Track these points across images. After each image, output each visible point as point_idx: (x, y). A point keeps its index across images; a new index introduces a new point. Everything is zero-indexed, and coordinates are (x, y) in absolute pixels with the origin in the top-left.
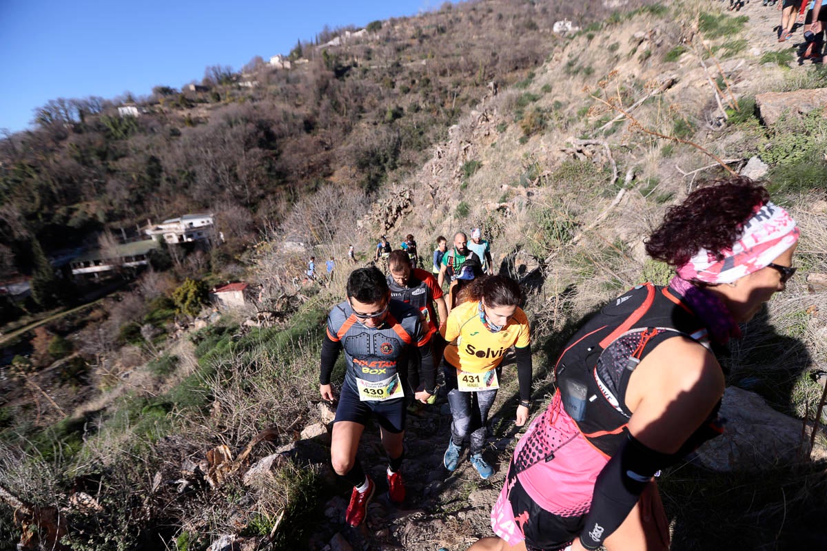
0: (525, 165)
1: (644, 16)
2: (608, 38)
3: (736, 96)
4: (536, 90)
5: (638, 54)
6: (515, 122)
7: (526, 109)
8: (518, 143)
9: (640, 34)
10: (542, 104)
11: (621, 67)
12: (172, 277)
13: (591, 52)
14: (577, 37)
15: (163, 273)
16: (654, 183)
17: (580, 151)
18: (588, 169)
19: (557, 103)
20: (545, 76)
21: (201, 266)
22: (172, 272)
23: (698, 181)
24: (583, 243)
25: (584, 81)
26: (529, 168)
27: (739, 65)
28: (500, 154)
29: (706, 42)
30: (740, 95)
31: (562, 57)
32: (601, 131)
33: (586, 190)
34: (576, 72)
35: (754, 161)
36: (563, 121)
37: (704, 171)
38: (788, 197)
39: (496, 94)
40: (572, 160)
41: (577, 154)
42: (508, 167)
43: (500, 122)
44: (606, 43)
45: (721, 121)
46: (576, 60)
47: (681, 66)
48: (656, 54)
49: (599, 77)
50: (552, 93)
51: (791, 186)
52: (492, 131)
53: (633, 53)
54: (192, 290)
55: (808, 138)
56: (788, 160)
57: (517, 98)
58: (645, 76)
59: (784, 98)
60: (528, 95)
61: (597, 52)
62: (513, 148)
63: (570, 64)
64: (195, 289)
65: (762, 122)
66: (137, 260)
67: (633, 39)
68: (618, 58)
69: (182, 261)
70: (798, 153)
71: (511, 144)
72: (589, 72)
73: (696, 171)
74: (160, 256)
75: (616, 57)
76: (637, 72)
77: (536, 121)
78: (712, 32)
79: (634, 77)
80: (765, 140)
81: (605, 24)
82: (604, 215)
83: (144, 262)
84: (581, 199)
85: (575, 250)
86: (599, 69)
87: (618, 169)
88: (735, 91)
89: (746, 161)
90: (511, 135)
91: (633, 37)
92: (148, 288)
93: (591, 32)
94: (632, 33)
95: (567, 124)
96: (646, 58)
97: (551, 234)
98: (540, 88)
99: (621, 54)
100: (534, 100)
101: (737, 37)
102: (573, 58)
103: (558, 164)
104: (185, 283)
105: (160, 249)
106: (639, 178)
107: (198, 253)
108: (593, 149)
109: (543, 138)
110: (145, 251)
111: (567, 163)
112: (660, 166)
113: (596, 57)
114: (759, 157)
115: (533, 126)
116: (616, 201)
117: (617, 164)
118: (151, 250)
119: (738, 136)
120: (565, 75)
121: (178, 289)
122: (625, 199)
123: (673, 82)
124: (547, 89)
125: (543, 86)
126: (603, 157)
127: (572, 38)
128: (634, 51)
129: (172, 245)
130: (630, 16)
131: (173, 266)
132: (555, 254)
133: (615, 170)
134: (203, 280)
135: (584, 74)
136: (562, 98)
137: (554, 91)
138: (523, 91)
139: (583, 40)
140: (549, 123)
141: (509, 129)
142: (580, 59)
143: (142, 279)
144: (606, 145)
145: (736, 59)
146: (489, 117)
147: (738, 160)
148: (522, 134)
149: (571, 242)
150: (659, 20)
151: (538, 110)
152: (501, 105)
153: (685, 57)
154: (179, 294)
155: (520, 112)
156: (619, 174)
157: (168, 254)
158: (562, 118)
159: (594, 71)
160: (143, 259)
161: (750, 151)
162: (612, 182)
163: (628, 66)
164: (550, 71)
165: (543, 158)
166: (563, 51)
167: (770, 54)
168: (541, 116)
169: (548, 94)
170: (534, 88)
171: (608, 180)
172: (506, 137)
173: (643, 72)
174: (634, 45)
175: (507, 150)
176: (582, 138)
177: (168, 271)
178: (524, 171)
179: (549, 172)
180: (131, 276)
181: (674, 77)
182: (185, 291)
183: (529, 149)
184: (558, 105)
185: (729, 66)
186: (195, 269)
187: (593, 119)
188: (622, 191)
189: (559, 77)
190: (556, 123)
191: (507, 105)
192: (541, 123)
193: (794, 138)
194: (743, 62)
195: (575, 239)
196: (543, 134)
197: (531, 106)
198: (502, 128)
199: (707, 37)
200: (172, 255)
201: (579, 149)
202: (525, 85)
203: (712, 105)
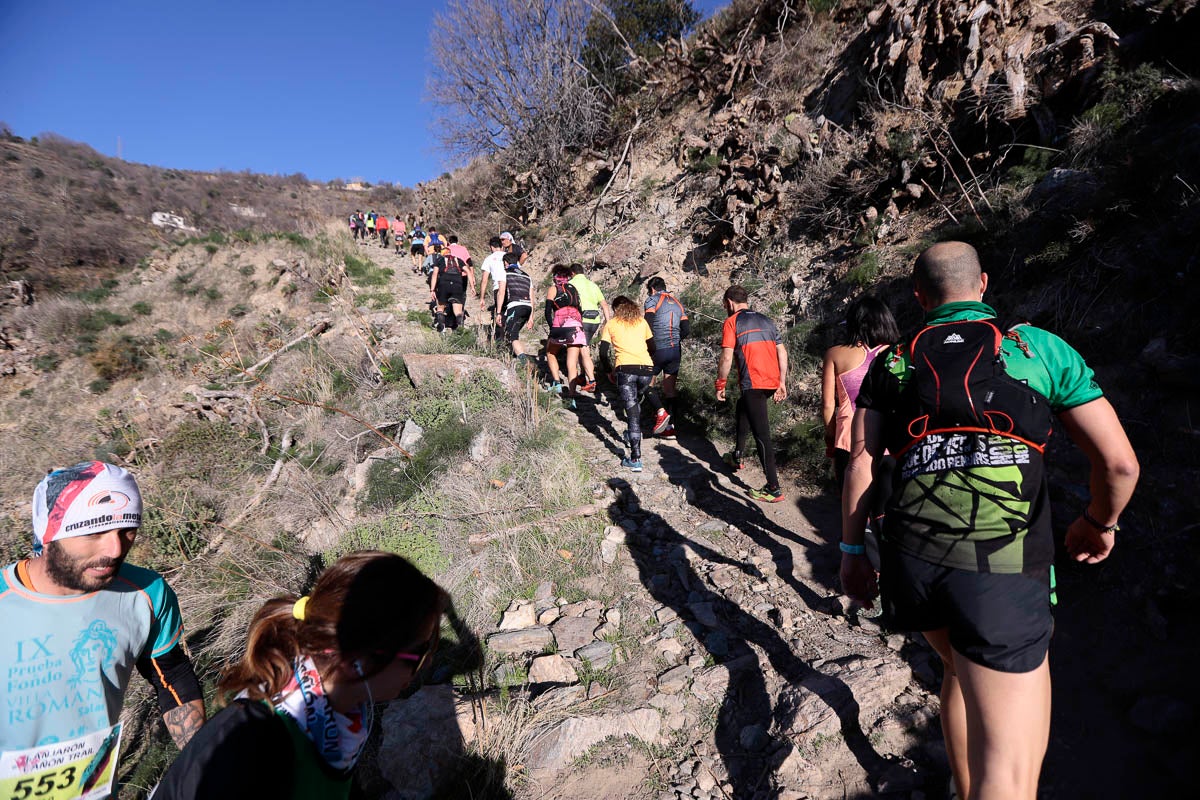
0: (105, 429)
1: (283, 242)
2: (237, 256)
3: (387, 353)
4: (120, 309)
5: (280, 285)
6: (79, 354)
7: (102, 335)
8: (87, 390)
9: (280, 263)
10: (135, 331)
11: (258, 298)
13: (215, 269)
14: (190, 245)
16: (319, 449)
17: (207, 408)
18: (224, 433)
19: (163, 332)
20: (136, 288)
23: (364, 446)
24: (227, 548)
25: (207, 306)
26: (115, 434)
27: (389, 319)
28: (45, 410)
29: (355, 288)
30: (392, 351)
31: (167, 267)
32: (241, 379)
33: (224, 466)
34: (193, 293)
35: (409, 423)
36: (177, 360)
37: (367, 436)
38: (442, 460)
39: (30, 302)
40: (196, 421)
41: (203, 411)
42: (67, 431)
43: (43, 352)
44: (235, 263)
45: (378, 377)
46: (192, 275)
47: (334, 309)
48: (304, 289)
49: (230, 306)
50: (153, 316)
51: (441, 449)
52: (22, 367)
53: (275, 283)
55: (447, 402)
56: (436, 423)
57: (80, 317)
58: (292, 314)
59: (425, 360)
60: (105, 313)
61: (223, 271)
62: (76, 399)
63: (182, 280)
65: (412, 383)
67: (272, 266)
68: (255, 286)
70: (443, 416)
71: (72, 393)
72: (214, 296)
73: (358, 436)
75: (252, 283)
76: (283, 308)
77: (123, 356)
78: (361, 279)
79: (279, 312)
80: (414, 403)
81: (231, 239)
82: (256, 500)
84: (217, 478)
85: (216, 561)
86: (229, 294)
87: (269, 433)
88: (387, 346)
89: (403, 423)
90: (69, 376)
91: (272, 264)
93: (214, 245)
94: (271, 259)
95: (183, 366)
96: (292, 292)
97: (167, 543)
98: (128, 306)
99: (259, 280)
100: (119, 322)
101: (383, 290)
102: (186, 272)
103: (172, 426)
106: (300, 444)
108: (229, 404)
109: (140, 384)
111: (188, 426)
112: (323, 428)
113: (223, 277)
114: (413, 420)
115: (119, 364)
116: (272, 478)
117: (268, 425)
119: (393, 397)
120: (174, 294)
122: (285, 473)
123: (326, 327)
124: (143, 309)
125: (134, 303)
126: (245, 416)
127: (182, 245)
128: (276, 281)
130: (265, 238)
132: (178, 576)
133: (266, 434)
135: (205, 297)
136: (172, 327)
137: (157, 314)
138: (93, 307)
139: (200, 251)
140: (151, 361)
141: (66, 366)
142: (198, 275)
144: (248, 398)
145: (385, 312)
146: (14, 341)
147: (396, 423)
148: (95, 377)
149: (206, 550)
150: (301, 252)
151: (128, 339)
152: (42, 324)
153: (334, 301)
155: (90, 341)
156: (271, 439)
158: (173, 357)
159: (221, 296)
161: (406, 413)
162: (263, 451)
163: (269, 298)
164: (149, 282)
165: (143, 418)
166: (168, 259)
167: (414, 313)
168: (134, 350)
169: (144, 318)
170: (115, 304)
171: (257, 449)
172: (58, 381)
173: (290, 308)
174: (275, 274)
175: (64, 402)
176: (211, 389)
178: (103, 440)
179: (156, 440)
181: (327, 320)
183: (113, 402)
184: (165, 336)
185: (380, 318)
187: (225, 362)
188: (279, 463)
189: (163, 295)
190: (164, 363)
191: (59, 324)
192: (134, 360)
193: (436, 401)
194: (391, 316)
195: (212, 545)
196: (139, 379)
197: (110, 335)
198: (50, 363)
199: (357, 283)
201: (208, 403)
202: (98, 297)
203: (366, 361)
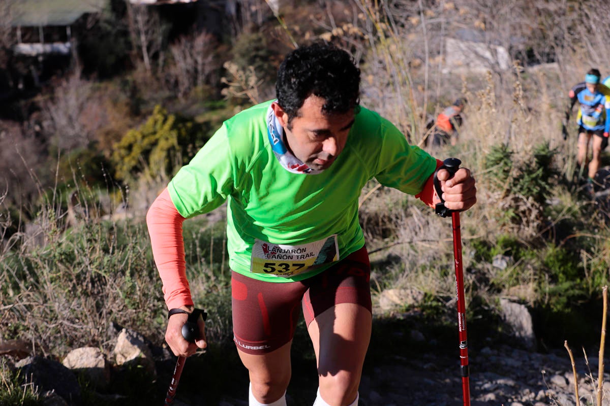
12: (124, 98)
15: (103, 85)
21: (201, 78)
22: (125, 83)
54: (163, 144)
64: (174, 141)
66: (48, 40)
69: (155, 57)
74: (104, 35)
83: (63, 48)
92: (62, 121)
104: (150, 121)
105: (108, 15)
107: (201, 41)
110: (72, 17)
118: (86, 16)
121: (129, 136)
129: (137, 9)
131: (132, 67)
134: (200, 119)
143: (52, 91)
154: (130, 148)
157: (125, 33)
160: (64, 39)
177: (118, 80)
180: (28, 80)
182: (146, 141)
186: (185, 82)
200: (133, 36)
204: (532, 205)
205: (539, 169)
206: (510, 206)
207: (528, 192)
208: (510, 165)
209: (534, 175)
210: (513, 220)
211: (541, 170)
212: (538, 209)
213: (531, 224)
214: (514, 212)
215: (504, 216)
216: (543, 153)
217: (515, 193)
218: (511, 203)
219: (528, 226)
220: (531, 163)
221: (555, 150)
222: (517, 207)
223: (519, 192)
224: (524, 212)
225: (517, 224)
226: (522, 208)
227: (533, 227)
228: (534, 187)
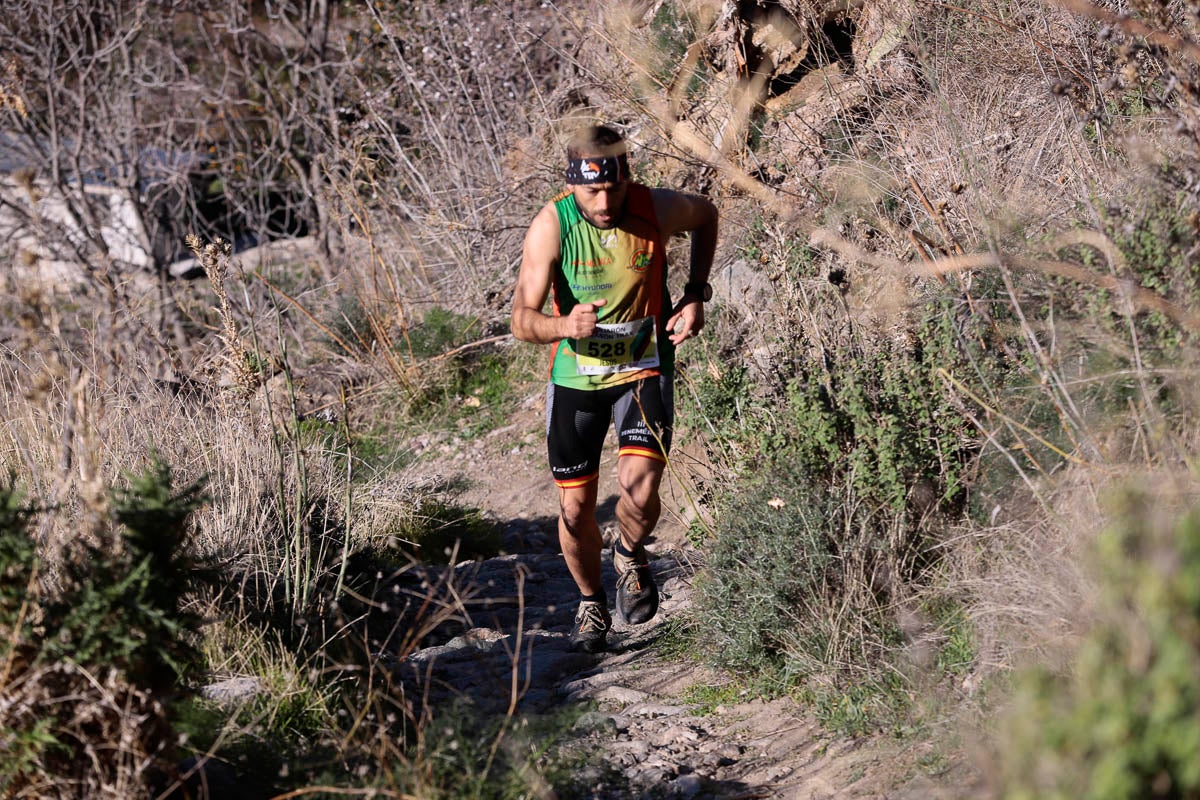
204: (121, 699)
205: (136, 563)
206: (39, 710)
207: (103, 651)
208: (24, 555)
209: (120, 588)
210: (53, 759)
211: (144, 565)
212: (147, 710)
213: (123, 771)
214: (52, 732)
215: (17, 748)
216: (152, 504)
217: (52, 658)
218: (40, 697)
219: (112, 779)
220: (107, 541)
221: (196, 489)
222: (67, 712)
223: (71, 654)
224: (92, 728)
225: (70, 774)
226: (84, 714)
227: (130, 780)
228: (124, 633)
